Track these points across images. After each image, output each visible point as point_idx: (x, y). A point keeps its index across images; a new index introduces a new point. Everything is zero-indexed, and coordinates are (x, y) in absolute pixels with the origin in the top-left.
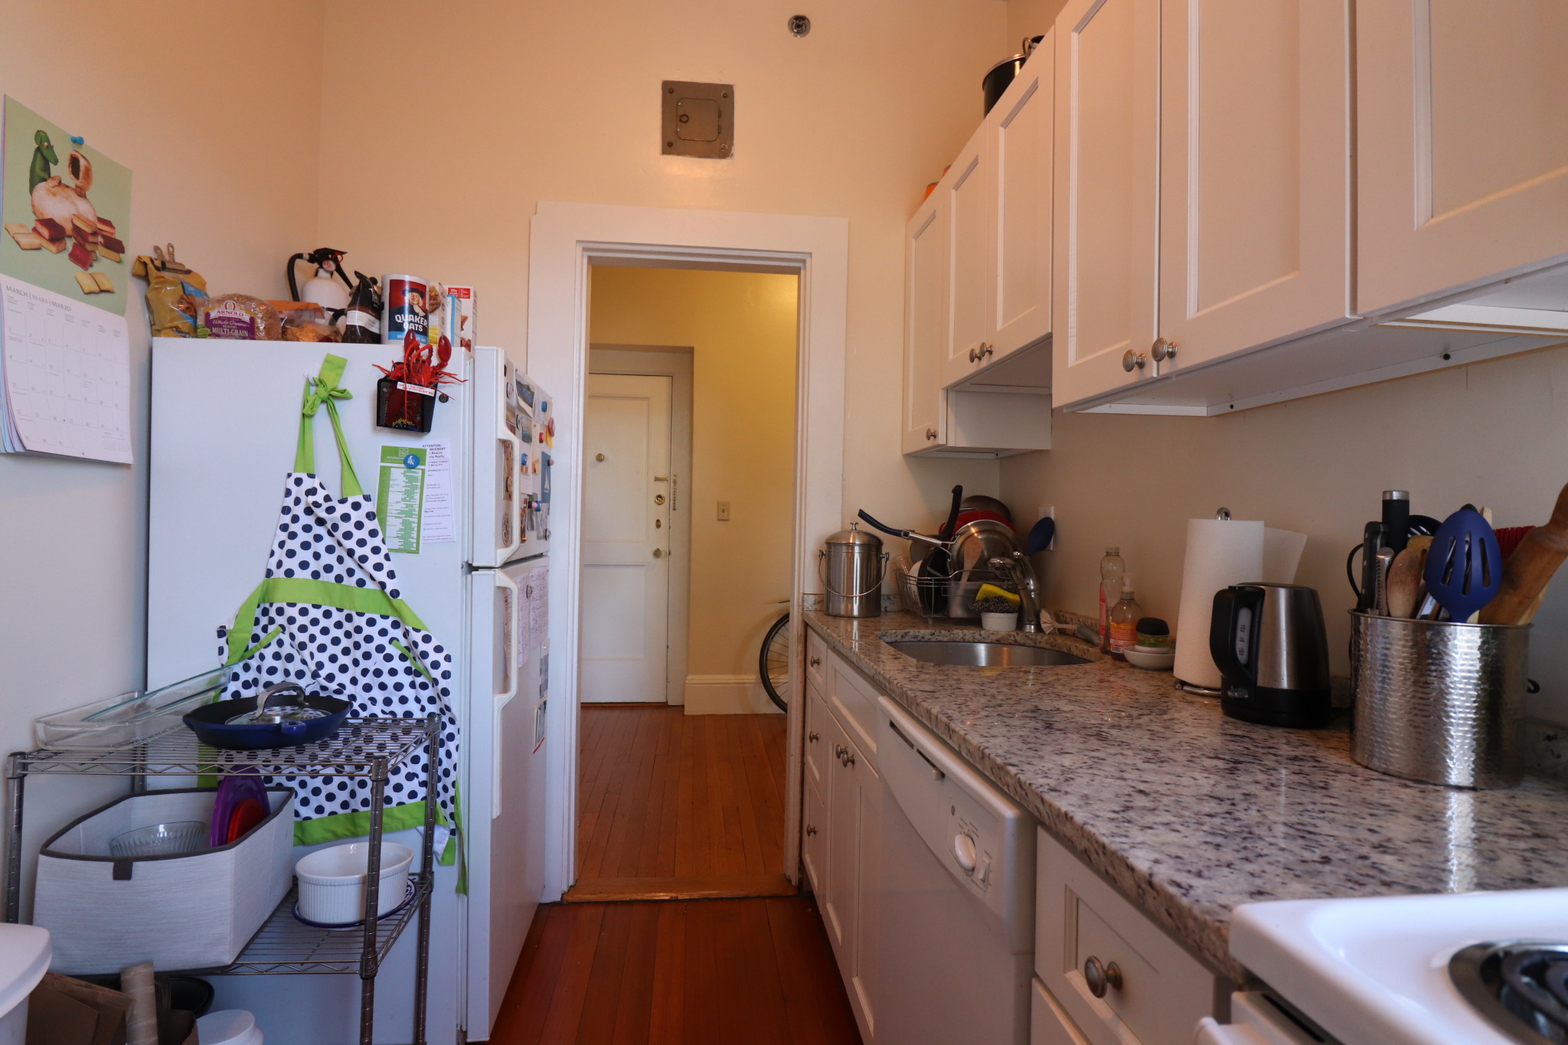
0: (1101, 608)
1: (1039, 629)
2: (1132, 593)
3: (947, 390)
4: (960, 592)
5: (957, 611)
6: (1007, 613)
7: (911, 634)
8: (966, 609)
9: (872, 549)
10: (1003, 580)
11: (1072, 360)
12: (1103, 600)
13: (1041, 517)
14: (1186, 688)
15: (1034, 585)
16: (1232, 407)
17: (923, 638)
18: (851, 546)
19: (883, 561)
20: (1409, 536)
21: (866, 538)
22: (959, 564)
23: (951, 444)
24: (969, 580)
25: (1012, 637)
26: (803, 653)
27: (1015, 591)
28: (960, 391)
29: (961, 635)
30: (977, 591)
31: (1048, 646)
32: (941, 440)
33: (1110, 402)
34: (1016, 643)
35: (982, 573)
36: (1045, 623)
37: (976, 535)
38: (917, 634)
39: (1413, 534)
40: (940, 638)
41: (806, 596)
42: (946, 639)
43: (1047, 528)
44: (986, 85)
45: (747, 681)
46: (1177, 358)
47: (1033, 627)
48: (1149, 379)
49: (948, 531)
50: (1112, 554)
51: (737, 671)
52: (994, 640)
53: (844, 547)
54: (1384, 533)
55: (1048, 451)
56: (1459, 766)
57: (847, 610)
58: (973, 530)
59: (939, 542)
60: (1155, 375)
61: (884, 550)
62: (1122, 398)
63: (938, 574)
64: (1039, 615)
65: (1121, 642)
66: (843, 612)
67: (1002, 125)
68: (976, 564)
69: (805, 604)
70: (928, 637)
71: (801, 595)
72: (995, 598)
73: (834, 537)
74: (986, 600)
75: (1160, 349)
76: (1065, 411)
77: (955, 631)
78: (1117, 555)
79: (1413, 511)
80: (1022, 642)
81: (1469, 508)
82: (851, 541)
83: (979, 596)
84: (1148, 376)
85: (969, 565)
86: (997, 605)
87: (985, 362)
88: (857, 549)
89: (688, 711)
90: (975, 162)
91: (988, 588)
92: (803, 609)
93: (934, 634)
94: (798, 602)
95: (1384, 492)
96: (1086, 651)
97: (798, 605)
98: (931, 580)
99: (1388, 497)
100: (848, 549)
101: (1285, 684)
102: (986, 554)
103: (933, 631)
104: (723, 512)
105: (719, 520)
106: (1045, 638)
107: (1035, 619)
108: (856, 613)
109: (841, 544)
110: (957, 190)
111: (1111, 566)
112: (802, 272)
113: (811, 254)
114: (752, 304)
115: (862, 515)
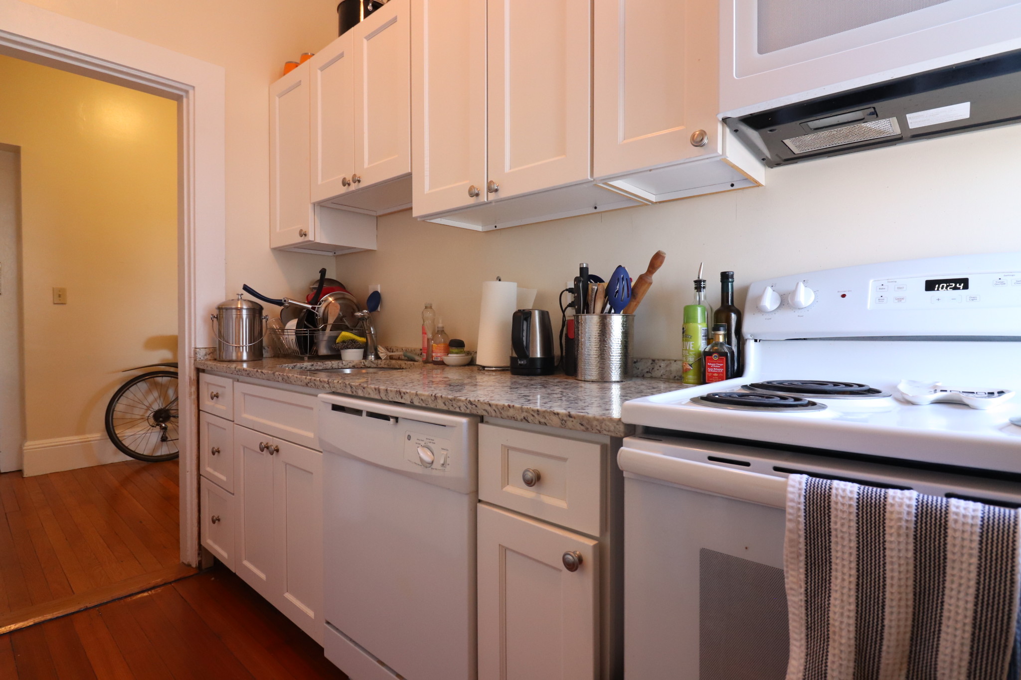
0: (423, 338)
1: (377, 357)
2: (443, 327)
3: (314, 204)
4: (325, 338)
5: (323, 351)
6: (359, 348)
7: (298, 366)
8: (330, 348)
9: (256, 312)
10: (352, 330)
11: (427, 190)
12: (424, 333)
13: (371, 292)
14: (486, 369)
15: (373, 331)
16: (496, 227)
17: (306, 368)
18: (241, 309)
19: (264, 321)
20: (589, 282)
21: (250, 304)
22: (325, 320)
23: (318, 240)
24: (331, 330)
25: (363, 363)
26: (196, 393)
27: (362, 335)
28: (323, 206)
29: (330, 365)
30: (336, 337)
31: (386, 366)
32: (311, 237)
33: (440, 217)
34: (366, 367)
35: (339, 326)
36: (382, 353)
37: (333, 302)
38: (302, 366)
39: (591, 282)
40: (317, 368)
41: (197, 350)
42: (321, 368)
43: (375, 300)
44: (340, 9)
45: (92, 439)
46: (499, 192)
47: (373, 356)
48: (482, 202)
49: (315, 299)
50: (428, 307)
51: (80, 431)
52: (351, 367)
53: (234, 312)
54: (583, 281)
55: (375, 250)
56: (615, 374)
57: (237, 356)
58: (331, 299)
59: (310, 306)
60: (486, 200)
61: (264, 313)
62: (445, 216)
63: (312, 327)
64: (377, 349)
65: (439, 354)
66: (234, 358)
67: (366, 38)
68: (336, 320)
69: (198, 356)
70: (309, 367)
71: (193, 349)
72: (350, 340)
73: (223, 304)
74: (344, 342)
75: (493, 186)
76: (419, 219)
77: (326, 363)
78: (431, 307)
79: (590, 273)
80: (369, 365)
81: (620, 266)
82: (239, 306)
83: (338, 340)
84: (482, 201)
85: (331, 320)
86: (352, 344)
87: (353, 187)
88: (244, 312)
89: (27, 473)
90: (341, 56)
91: (346, 334)
92: (195, 360)
93: (313, 365)
94: (190, 353)
95: (580, 264)
96: (412, 365)
97: (190, 357)
98: (307, 331)
99: (582, 266)
100: (237, 312)
101: (539, 355)
102: (341, 314)
103: (313, 363)
104: (60, 297)
105: (55, 304)
106: (384, 361)
107: (374, 352)
108: (245, 357)
109: (232, 309)
110: (321, 71)
111: (429, 314)
112: (185, 100)
113: (194, 87)
114: (85, 119)
115: (246, 288)
